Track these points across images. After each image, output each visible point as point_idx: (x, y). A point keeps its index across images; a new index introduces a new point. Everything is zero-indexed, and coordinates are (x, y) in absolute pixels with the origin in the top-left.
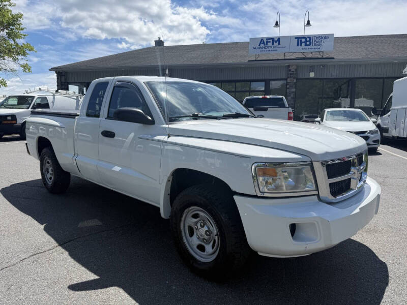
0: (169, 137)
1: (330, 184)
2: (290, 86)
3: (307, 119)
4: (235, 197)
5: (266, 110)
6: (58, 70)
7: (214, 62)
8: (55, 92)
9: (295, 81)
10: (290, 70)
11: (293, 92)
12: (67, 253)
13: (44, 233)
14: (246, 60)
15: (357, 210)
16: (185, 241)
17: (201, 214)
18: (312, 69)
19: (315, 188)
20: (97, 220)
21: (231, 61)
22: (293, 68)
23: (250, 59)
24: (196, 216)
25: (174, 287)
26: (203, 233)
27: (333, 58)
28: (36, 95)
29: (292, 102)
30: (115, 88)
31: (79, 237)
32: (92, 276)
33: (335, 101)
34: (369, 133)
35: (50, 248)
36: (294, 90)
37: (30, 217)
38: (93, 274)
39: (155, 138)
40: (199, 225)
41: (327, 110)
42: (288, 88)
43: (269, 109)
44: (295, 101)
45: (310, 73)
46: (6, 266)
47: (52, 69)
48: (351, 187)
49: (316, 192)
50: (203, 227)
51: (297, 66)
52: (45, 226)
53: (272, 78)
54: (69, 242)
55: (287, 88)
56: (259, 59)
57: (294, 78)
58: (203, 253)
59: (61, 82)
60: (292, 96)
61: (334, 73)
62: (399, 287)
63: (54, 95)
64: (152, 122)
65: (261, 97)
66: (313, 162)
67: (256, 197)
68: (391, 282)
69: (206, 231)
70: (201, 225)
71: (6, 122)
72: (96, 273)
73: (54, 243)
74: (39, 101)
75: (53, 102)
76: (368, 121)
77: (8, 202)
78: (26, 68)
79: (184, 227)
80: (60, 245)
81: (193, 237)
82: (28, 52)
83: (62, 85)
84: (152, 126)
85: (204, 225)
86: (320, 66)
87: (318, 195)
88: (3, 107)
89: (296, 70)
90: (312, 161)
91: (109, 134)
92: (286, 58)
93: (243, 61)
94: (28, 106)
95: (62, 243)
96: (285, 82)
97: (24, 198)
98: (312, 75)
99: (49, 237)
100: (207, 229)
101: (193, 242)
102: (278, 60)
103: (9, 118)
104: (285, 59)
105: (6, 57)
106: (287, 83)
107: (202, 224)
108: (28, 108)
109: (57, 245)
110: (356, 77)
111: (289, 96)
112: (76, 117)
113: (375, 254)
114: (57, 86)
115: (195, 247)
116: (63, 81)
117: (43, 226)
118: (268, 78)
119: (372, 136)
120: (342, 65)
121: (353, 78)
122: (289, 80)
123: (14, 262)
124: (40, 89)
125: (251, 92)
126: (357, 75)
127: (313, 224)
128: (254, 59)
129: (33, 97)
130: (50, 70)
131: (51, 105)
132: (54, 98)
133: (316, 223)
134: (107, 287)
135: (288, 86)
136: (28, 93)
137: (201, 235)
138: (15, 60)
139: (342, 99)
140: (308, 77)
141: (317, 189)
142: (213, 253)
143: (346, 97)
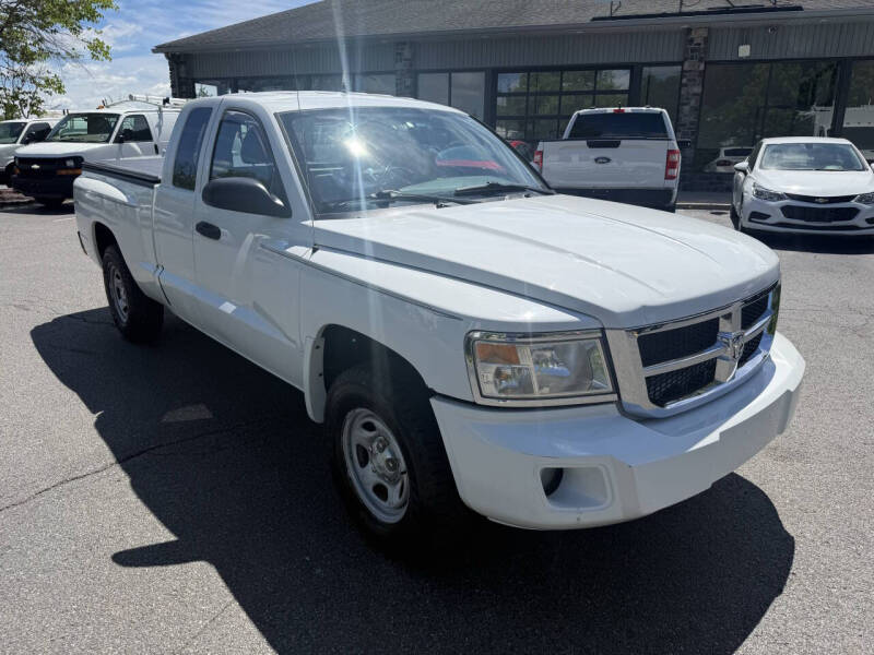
0: (315, 250)
1: (648, 379)
2: (689, 80)
3: (727, 158)
4: (433, 402)
5: (616, 145)
6: (170, 50)
7: (513, 24)
8: (161, 103)
9: (702, 67)
10: (692, 41)
11: (695, 94)
12: (127, 480)
13: (95, 432)
14: (586, 18)
15: (714, 437)
16: (351, 473)
17: (378, 424)
18: (744, 36)
19: (610, 388)
20: (203, 407)
21: (551, 20)
22: (698, 36)
23: (600, 14)
24: (369, 427)
25: (319, 571)
26: (383, 464)
27: (799, 8)
28: (123, 110)
29: (692, 119)
30: (225, 124)
31: (160, 446)
32: (164, 536)
33: (801, 113)
34: (860, 201)
35: (99, 466)
36: (697, 90)
37: (76, 396)
38: (167, 531)
39: (290, 250)
40: (375, 445)
41: (767, 141)
42: (686, 85)
43: (623, 142)
44: (699, 117)
45: (741, 48)
46: (7, 504)
47: (158, 49)
48: (717, 377)
49: (615, 397)
50: (381, 450)
51: (709, 30)
52: (99, 417)
53: (648, 60)
54: (138, 455)
55: (681, 85)
56: (619, 13)
57: (701, 60)
58: (382, 503)
59: (180, 78)
60: (693, 103)
61: (799, 48)
62: (806, 601)
63: (160, 111)
64: (285, 213)
65: (610, 110)
66: (607, 332)
67: (474, 405)
68: (791, 587)
69: (388, 460)
70: (378, 447)
71: (64, 172)
72: (173, 530)
73: (109, 457)
74: (129, 125)
75: (159, 126)
76: (864, 169)
77: (41, 361)
78: (98, 49)
79: (350, 445)
80: (120, 461)
81: (367, 468)
82: (99, 10)
83: (180, 85)
84: (286, 221)
85: (384, 447)
86: (767, 28)
87: (619, 402)
88: (59, 138)
89: (706, 40)
90: (603, 330)
91: (209, 231)
92: (685, 9)
93: (580, 20)
94: (107, 135)
95: (123, 459)
96: (679, 68)
97: (73, 350)
98: (745, 51)
99: (101, 442)
100: (389, 456)
101: (366, 477)
102: (664, 15)
103: (70, 163)
104: (681, 14)
105: (58, 26)
106: (683, 71)
107: (381, 445)
108: (107, 141)
109: (113, 460)
110: (853, 54)
111: (686, 104)
112: (157, 186)
113: (777, 516)
114: (172, 86)
115: (370, 489)
116: (183, 75)
117: (93, 418)
118: (637, 60)
119: (867, 207)
120: (822, 25)
121: (845, 59)
122: (687, 66)
123: (22, 495)
124: (131, 97)
125: (597, 95)
126: (856, 51)
127: (596, 470)
128: (608, 14)
129: (117, 116)
130: (154, 51)
131: (154, 131)
132: (160, 117)
133: (600, 467)
134: (186, 561)
135: (684, 81)
136: (108, 107)
137: (380, 467)
138: (76, 31)
139: (819, 108)
140: (734, 58)
141: (616, 390)
142: (401, 506)
143: (828, 104)
